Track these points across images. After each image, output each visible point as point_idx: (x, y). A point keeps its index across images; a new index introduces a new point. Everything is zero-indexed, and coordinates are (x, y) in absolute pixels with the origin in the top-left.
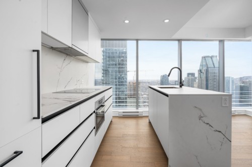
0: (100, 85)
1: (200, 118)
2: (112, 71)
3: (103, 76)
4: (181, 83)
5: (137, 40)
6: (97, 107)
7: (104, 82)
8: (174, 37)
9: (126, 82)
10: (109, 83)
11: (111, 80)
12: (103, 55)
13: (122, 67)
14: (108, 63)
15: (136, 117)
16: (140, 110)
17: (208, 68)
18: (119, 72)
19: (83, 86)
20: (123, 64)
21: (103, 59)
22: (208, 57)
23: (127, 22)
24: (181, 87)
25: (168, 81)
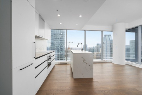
0: (49, 50)
1: (84, 61)
2: (56, 42)
3: (51, 45)
4: (82, 49)
5: (66, 30)
6: (48, 58)
7: (52, 49)
8: (82, 29)
9: (64, 48)
10: (55, 49)
11: (56, 47)
12: (51, 33)
13: (62, 40)
14: (54, 38)
15: (66, 64)
16: (68, 61)
17: (107, 41)
18: (61, 43)
19: (42, 51)
20: (62, 39)
21: (51, 35)
22: (107, 35)
23: (61, 24)
24: (82, 51)
25: (87, 48)
